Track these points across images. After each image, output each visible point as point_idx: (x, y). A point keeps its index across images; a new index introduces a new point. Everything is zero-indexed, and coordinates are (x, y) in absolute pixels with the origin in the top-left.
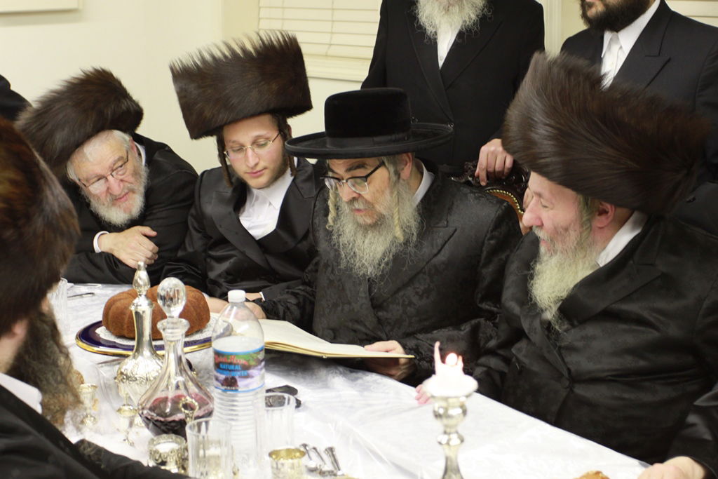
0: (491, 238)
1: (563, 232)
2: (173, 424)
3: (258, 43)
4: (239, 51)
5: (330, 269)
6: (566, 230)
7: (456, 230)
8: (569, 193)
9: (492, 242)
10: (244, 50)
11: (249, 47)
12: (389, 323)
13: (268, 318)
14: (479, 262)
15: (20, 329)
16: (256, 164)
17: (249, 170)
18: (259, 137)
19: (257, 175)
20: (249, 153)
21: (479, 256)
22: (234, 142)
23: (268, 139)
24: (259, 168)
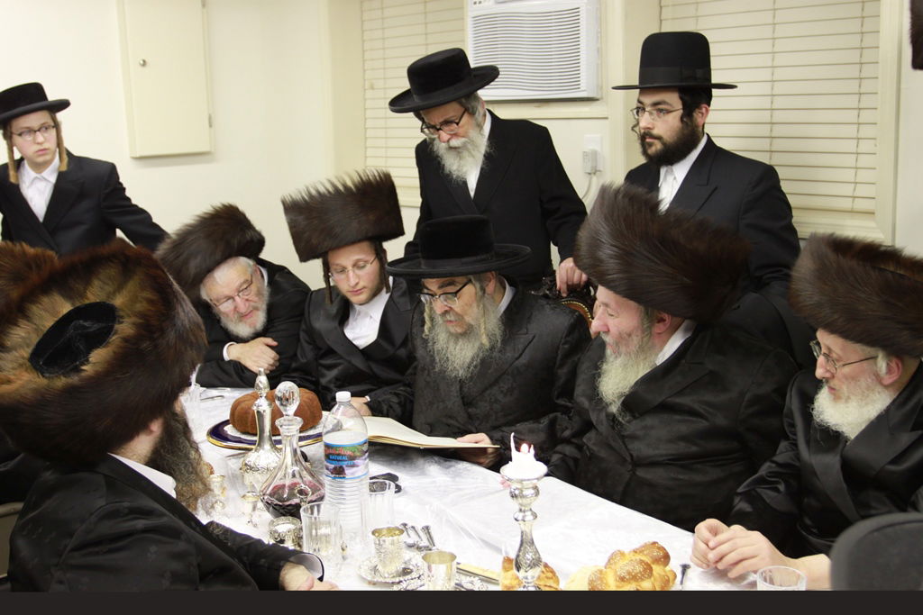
3: (356, 178)
8: (632, 303)
9: (566, 346)
12: (478, 418)
13: (374, 415)
14: (555, 363)
15: (156, 427)
16: (357, 284)
17: (351, 289)
18: (358, 260)
19: (357, 292)
20: (351, 273)
21: (556, 358)
22: (337, 265)
23: (366, 262)
24: (358, 287)
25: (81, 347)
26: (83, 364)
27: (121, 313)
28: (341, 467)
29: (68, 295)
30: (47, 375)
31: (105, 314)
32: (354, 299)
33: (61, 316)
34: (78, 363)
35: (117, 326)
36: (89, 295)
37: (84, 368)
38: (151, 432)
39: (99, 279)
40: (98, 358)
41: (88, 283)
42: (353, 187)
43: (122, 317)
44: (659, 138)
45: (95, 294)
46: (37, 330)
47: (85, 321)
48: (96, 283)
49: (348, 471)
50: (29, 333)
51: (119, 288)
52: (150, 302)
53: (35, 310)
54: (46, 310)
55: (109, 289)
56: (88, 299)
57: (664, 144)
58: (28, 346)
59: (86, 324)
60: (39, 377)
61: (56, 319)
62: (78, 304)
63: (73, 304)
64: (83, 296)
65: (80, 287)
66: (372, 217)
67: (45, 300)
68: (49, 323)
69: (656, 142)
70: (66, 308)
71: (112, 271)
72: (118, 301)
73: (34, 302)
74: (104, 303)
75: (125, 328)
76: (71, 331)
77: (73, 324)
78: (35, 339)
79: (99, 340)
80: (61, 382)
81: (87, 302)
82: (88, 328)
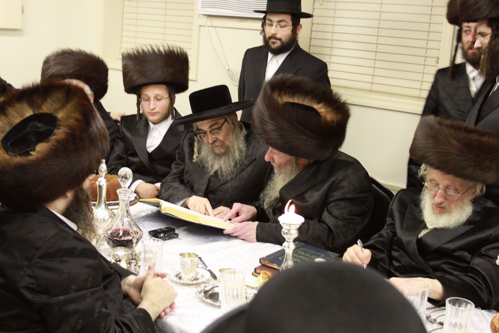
3: (166, 47)
7: (256, 158)
15: (70, 195)
16: (154, 109)
17: (150, 111)
18: (158, 95)
19: (153, 114)
20: (152, 102)
22: (145, 95)
23: (162, 97)
24: (154, 111)
25: (33, 139)
26: (31, 151)
27: (60, 123)
29: (32, 105)
30: (9, 153)
31: (51, 121)
32: (151, 118)
33: (25, 117)
34: (29, 149)
35: (56, 131)
36: (44, 107)
37: (32, 153)
38: (66, 197)
39: (52, 99)
40: (41, 148)
41: (45, 100)
42: (163, 51)
43: (60, 126)
44: (280, 39)
45: (47, 108)
46: (9, 124)
47: (39, 122)
48: (49, 100)
50: (4, 124)
51: (63, 106)
52: (77, 120)
53: (11, 111)
54: (16, 112)
55: (56, 106)
56: (42, 110)
59: (39, 125)
60: (4, 154)
61: (22, 119)
62: (36, 112)
63: (33, 111)
64: (40, 107)
65: (39, 101)
66: (170, 71)
67: (18, 106)
68: (17, 121)
69: (278, 41)
70: (29, 113)
72: (60, 115)
74: (52, 114)
75: (60, 133)
76: (28, 129)
77: (31, 124)
78: (8, 129)
79: (43, 137)
80: (18, 159)
81: (42, 112)
82: (39, 128)
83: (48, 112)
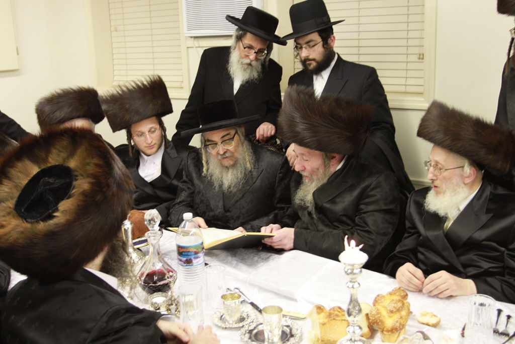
0: (280, 173)
1: (316, 170)
2: (159, 287)
4: (140, 84)
5: (201, 194)
6: (318, 169)
7: (263, 170)
9: (281, 175)
10: (143, 84)
11: (145, 83)
17: (147, 145)
18: (152, 128)
19: (151, 147)
20: (148, 136)
21: (275, 182)
22: (139, 131)
23: (156, 129)
24: (152, 144)
25: (51, 199)
26: (54, 212)
27: (76, 173)
28: (190, 259)
29: (35, 160)
30: (29, 220)
31: (64, 174)
33: (32, 176)
34: (51, 211)
35: (75, 183)
36: (50, 160)
37: (55, 214)
39: (56, 149)
40: (66, 206)
41: (48, 152)
42: (147, 85)
43: (77, 176)
45: (54, 159)
46: (16, 187)
47: (50, 177)
48: (54, 151)
49: (194, 261)
50: (11, 189)
51: (71, 155)
52: (97, 165)
53: (13, 172)
54: (20, 172)
55: (64, 155)
56: (50, 163)
57: (317, 62)
58: (12, 198)
59: (51, 180)
60: (24, 223)
61: (29, 178)
62: (43, 167)
63: (40, 167)
64: (46, 160)
65: (43, 154)
66: (159, 102)
67: (20, 165)
68: (25, 182)
69: (312, 62)
70: (35, 170)
71: (65, 142)
72: (72, 164)
73: (12, 167)
74: (62, 165)
75: (82, 185)
76: (41, 187)
77: (42, 180)
78: (16, 194)
79: (64, 192)
80: (42, 226)
81: (49, 165)
82: (52, 184)
83: (57, 164)
